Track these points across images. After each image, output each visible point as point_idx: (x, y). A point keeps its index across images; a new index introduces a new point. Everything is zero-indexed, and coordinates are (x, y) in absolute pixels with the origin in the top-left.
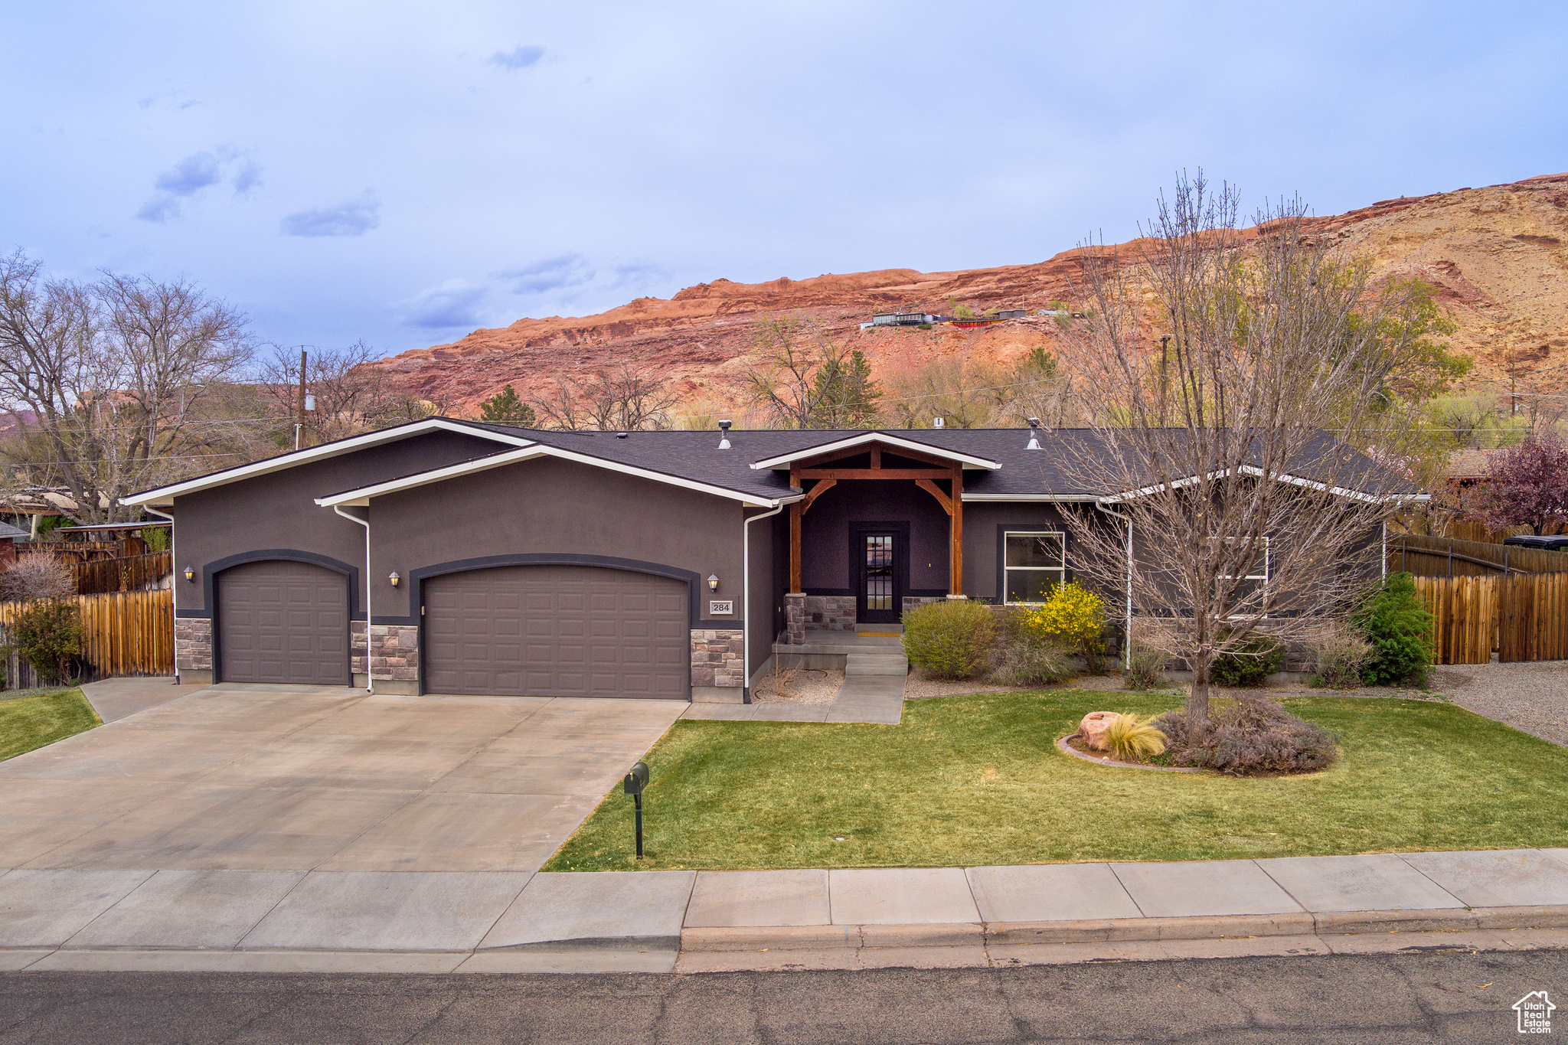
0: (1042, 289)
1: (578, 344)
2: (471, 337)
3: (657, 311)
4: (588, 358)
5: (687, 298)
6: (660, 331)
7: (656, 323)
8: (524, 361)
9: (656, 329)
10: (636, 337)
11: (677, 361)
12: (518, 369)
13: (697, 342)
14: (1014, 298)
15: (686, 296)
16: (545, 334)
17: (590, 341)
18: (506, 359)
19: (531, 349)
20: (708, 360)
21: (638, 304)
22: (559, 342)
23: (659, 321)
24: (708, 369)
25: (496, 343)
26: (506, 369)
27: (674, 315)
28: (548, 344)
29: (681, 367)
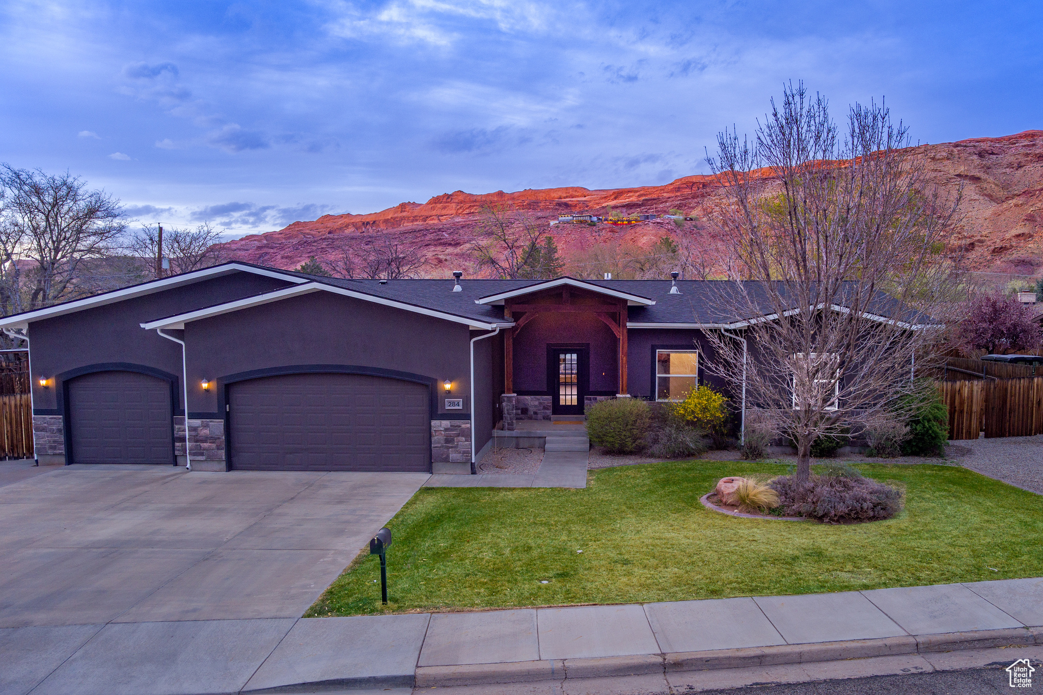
0: (666, 202)
1: (363, 232)
2: (291, 227)
3: (416, 212)
4: (369, 241)
5: (436, 203)
6: (419, 224)
7: (415, 219)
8: (326, 243)
9: (415, 223)
10: (402, 228)
11: (430, 245)
12: (322, 248)
13: (443, 232)
14: (648, 207)
15: (436, 201)
16: (341, 226)
17: (371, 231)
18: (315, 242)
19: (331, 236)
20: (450, 244)
21: (403, 206)
22: (349, 231)
23: (418, 218)
24: (450, 250)
25: (308, 231)
26: (314, 248)
27: (426, 214)
28: (343, 232)
29: (433, 248)
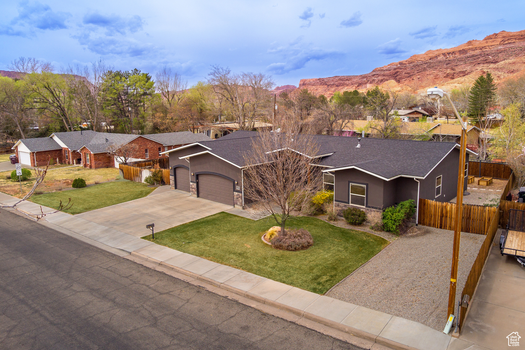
1: (447, 58)
2: (412, 57)
3: (477, 45)
4: (449, 63)
5: (488, 39)
8: (427, 65)
9: (476, 51)
10: (468, 55)
11: (480, 63)
12: (424, 68)
13: (489, 55)
16: (436, 55)
17: (451, 57)
18: (421, 65)
19: (431, 61)
20: (492, 63)
21: (470, 43)
22: (441, 58)
23: (477, 48)
24: (492, 66)
28: (437, 58)
29: (482, 65)
